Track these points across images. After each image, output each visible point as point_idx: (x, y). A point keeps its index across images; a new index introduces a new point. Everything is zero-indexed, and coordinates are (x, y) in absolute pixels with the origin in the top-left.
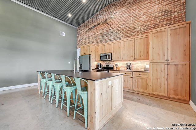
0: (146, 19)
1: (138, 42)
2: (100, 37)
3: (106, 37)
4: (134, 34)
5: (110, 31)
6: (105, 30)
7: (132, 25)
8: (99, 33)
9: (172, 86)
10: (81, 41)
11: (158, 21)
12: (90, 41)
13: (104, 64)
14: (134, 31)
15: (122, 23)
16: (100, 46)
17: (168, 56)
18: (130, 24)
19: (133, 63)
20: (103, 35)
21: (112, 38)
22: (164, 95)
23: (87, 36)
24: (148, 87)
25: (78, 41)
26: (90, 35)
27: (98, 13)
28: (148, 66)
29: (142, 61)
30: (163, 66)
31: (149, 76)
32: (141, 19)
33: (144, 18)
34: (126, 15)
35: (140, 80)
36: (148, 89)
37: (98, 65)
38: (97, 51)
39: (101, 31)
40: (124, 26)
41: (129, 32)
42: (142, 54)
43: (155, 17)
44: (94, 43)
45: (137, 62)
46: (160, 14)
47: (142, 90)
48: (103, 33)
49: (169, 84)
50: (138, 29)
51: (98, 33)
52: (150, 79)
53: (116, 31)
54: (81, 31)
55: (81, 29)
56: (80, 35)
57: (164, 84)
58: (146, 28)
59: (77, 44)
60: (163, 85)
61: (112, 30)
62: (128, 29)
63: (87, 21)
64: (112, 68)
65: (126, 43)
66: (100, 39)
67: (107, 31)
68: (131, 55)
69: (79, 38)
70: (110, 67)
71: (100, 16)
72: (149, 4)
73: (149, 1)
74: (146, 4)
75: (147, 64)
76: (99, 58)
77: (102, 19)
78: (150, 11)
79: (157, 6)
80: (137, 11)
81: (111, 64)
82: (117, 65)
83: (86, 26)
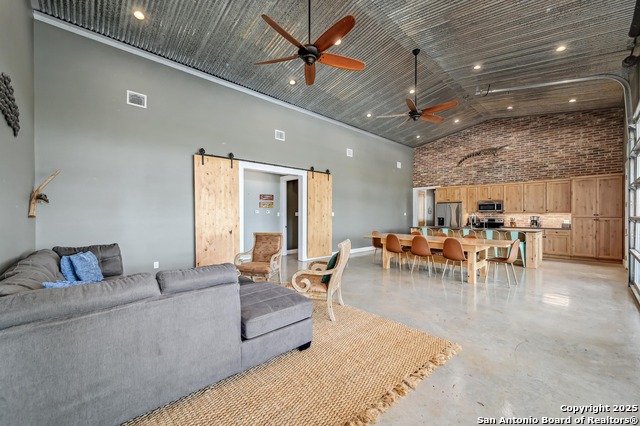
0: (564, 155)
1: (553, 190)
2: (474, 172)
3: (486, 173)
4: (544, 173)
5: (496, 164)
7: (539, 161)
9: (602, 244)
10: (426, 174)
11: (584, 160)
13: (484, 217)
14: (543, 169)
15: (521, 154)
16: (477, 189)
17: (597, 210)
18: (536, 157)
19: (542, 217)
20: (481, 170)
21: (500, 175)
22: (591, 256)
23: (440, 167)
24: (569, 248)
25: (418, 174)
27: (469, 131)
28: (567, 222)
29: (558, 215)
30: (590, 221)
31: (571, 234)
32: (556, 154)
33: (561, 153)
34: (529, 144)
35: (557, 240)
36: (569, 251)
37: (473, 220)
38: (470, 195)
39: (476, 163)
40: (525, 160)
41: (535, 170)
42: (559, 205)
43: (579, 155)
44: (459, 181)
45: (550, 215)
46: (587, 152)
47: (560, 253)
48: (481, 166)
49: (598, 243)
50: (552, 167)
52: (571, 238)
53: (508, 166)
54: (425, 157)
55: (425, 152)
56: (422, 162)
57: (591, 241)
58: (564, 167)
59: (415, 179)
60: (590, 244)
61: (500, 163)
62: (534, 165)
63: (442, 140)
64: (502, 224)
65: (532, 188)
66: (474, 176)
67: (490, 164)
68: (541, 205)
69: (420, 169)
70: (496, 221)
71: (473, 137)
72: (569, 135)
73: (569, 130)
74: (564, 134)
75: (566, 219)
76: (476, 207)
77: (477, 142)
78: (571, 144)
79: (582, 140)
80: (548, 141)
81: (498, 217)
82: (512, 219)
83: (440, 149)
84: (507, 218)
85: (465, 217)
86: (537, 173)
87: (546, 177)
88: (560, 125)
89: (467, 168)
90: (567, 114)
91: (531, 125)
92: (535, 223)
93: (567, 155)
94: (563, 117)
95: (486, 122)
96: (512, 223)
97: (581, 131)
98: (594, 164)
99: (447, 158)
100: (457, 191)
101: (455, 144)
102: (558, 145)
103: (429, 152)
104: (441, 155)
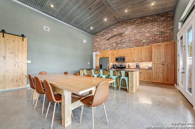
0: (149, 35)
1: (144, 50)
2: (114, 45)
3: (119, 45)
4: (141, 44)
5: (123, 41)
6: (118, 40)
7: (139, 38)
8: (114, 41)
9: (165, 76)
10: (97, 46)
11: (157, 37)
12: (106, 47)
13: (118, 64)
14: (141, 42)
15: (132, 36)
16: (115, 52)
17: (163, 60)
18: (138, 37)
19: (140, 64)
20: (117, 44)
21: (124, 46)
22: (161, 82)
23: (103, 43)
24: (151, 78)
25: (95, 46)
26: (105, 42)
27: (113, 27)
28: (150, 66)
29: (147, 63)
30: (160, 65)
31: (152, 71)
32: (146, 35)
33: (148, 35)
34: (135, 31)
35: (146, 74)
36: (151, 80)
37: (114, 65)
38: (113, 55)
39: (115, 40)
40: (134, 38)
41: (137, 43)
42: (147, 58)
43: (155, 35)
44: (109, 49)
45: (143, 63)
46: (158, 33)
47: (147, 81)
48: (117, 42)
50: (144, 41)
51: (112, 42)
52: (152, 73)
53: (127, 41)
54: (97, 39)
55: (98, 37)
56: (96, 41)
57: (161, 75)
58: (149, 41)
59: (94, 48)
60: (160, 77)
61: (124, 40)
62: (137, 41)
63: (103, 31)
64: (125, 67)
65: (136, 50)
66: (115, 46)
67: (120, 41)
68: (140, 58)
69: (96, 44)
70: (123, 66)
72: (151, 26)
73: (151, 24)
74: (149, 26)
75: (150, 65)
76: (115, 60)
77: (116, 31)
78: (152, 30)
79: (156, 28)
80: (143, 29)
82: (129, 65)
83: (102, 35)
84: (126, 64)
85: (111, 64)
86: (138, 44)
87: (142, 45)
88: (147, 22)
89: (112, 43)
90: (150, 16)
91: (136, 22)
92: (137, 66)
93: (150, 35)
95: (119, 22)
96: (129, 67)
97: (156, 24)
98: (161, 39)
99: (105, 39)
100: (107, 53)
101: (107, 33)
102: (146, 31)
103: (99, 37)
104: (103, 38)
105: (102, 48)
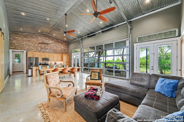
5: (46, 48)
10: (18, 45)
12: (30, 48)
16: (41, 54)
17: (66, 61)
18: (55, 48)
23: (26, 44)
25: (13, 44)
26: (29, 44)
27: (37, 35)
33: (59, 48)
37: (40, 63)
40: (53, 48)
42: (60, 59)
43: (62, 50)
44: (34, 50)
48: (42, 47)
50: (58, 51)
53: (49, 49)
54: (18, 38)
55: (18, 35)
56: (14, 39)
59: (12, 46)
61: (47, 47)
62: (55, 50)
64: (48, 64)
68: (57, 60)
71: (39, 37)
75: (62, 62)
79: (63, 47)
81: (47, 62)
83: (25, 37)
86: (55, 52)
87: (57, 53)
88: (59, 42)
91: (54, 40)
92: (55, 63)
94: (60, 41)
95: (43, 34)
97: (62, 45)
98: (64, 52)
99: (29, 41)
100: (37, 54)
101: (32, 37)
102: (59, 46)
103: (20, 36)
104: (26, 39)
105: (25, 48)
